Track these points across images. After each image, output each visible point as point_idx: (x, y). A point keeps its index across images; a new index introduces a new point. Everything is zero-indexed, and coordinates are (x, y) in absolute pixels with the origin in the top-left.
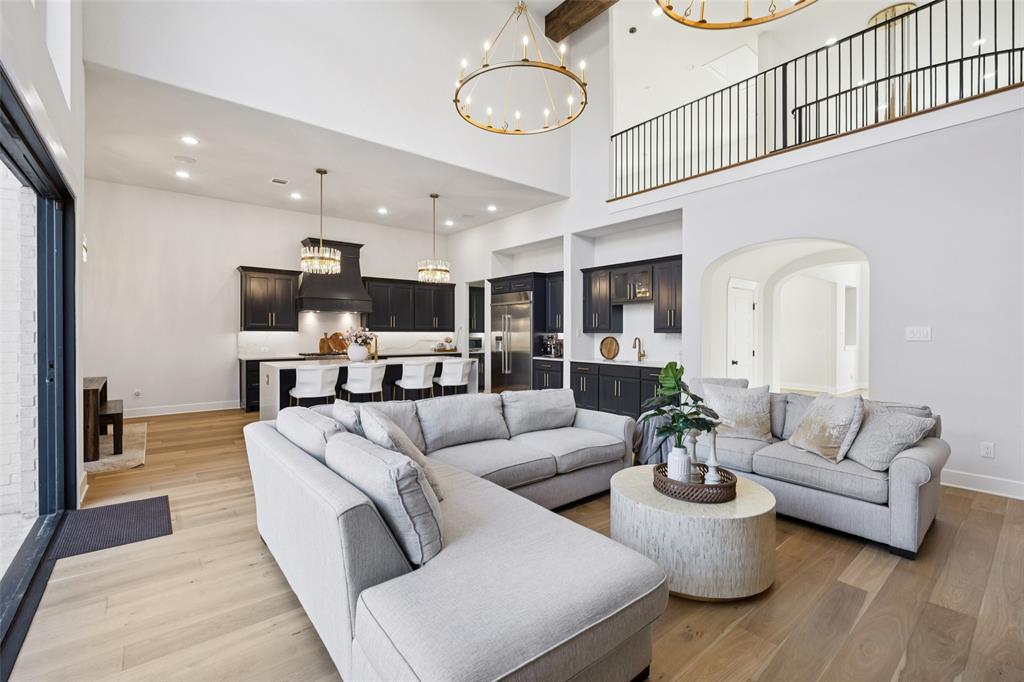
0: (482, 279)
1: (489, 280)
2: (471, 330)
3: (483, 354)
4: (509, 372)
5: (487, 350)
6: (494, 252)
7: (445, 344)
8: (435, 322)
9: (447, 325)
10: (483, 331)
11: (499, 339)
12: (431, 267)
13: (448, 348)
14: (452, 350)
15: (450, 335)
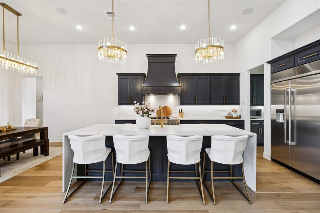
0: (261, 64)
1: (268, 62)
2: (252, 104)
3: (263, 121)
4: (294, 143)
5: (267, 119)
6: (272, 38)
7: (232, 113)
8: (225, 99)
9: (234, 100)
10: (263, 105)
11: (278, 111)
12: (204, 46)
13: (234, 116)
14: (238, 117)
15: (236, 107)
